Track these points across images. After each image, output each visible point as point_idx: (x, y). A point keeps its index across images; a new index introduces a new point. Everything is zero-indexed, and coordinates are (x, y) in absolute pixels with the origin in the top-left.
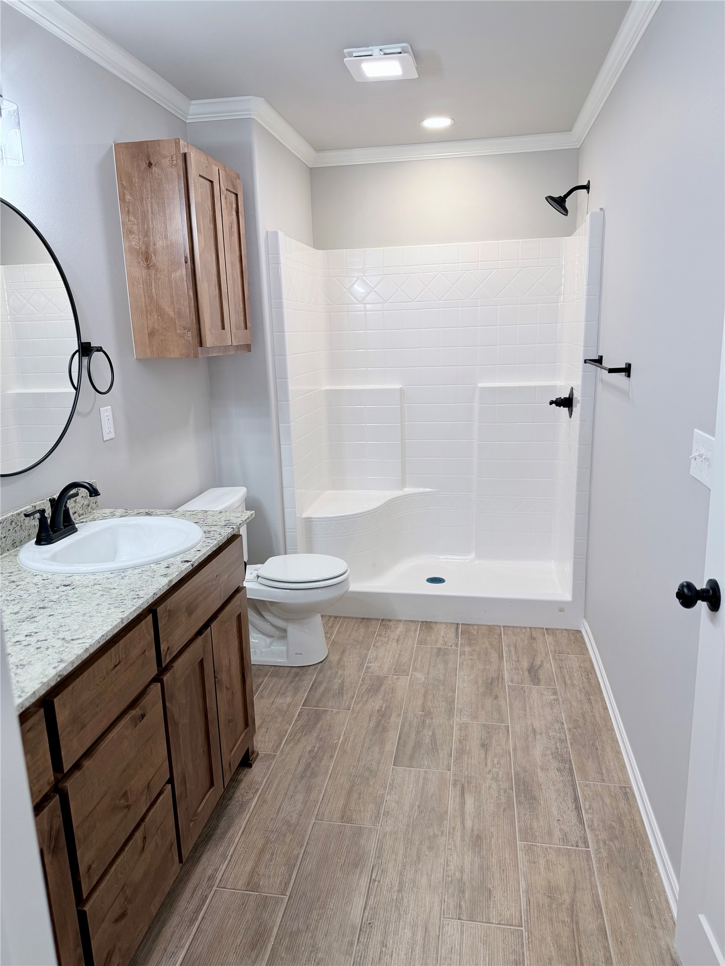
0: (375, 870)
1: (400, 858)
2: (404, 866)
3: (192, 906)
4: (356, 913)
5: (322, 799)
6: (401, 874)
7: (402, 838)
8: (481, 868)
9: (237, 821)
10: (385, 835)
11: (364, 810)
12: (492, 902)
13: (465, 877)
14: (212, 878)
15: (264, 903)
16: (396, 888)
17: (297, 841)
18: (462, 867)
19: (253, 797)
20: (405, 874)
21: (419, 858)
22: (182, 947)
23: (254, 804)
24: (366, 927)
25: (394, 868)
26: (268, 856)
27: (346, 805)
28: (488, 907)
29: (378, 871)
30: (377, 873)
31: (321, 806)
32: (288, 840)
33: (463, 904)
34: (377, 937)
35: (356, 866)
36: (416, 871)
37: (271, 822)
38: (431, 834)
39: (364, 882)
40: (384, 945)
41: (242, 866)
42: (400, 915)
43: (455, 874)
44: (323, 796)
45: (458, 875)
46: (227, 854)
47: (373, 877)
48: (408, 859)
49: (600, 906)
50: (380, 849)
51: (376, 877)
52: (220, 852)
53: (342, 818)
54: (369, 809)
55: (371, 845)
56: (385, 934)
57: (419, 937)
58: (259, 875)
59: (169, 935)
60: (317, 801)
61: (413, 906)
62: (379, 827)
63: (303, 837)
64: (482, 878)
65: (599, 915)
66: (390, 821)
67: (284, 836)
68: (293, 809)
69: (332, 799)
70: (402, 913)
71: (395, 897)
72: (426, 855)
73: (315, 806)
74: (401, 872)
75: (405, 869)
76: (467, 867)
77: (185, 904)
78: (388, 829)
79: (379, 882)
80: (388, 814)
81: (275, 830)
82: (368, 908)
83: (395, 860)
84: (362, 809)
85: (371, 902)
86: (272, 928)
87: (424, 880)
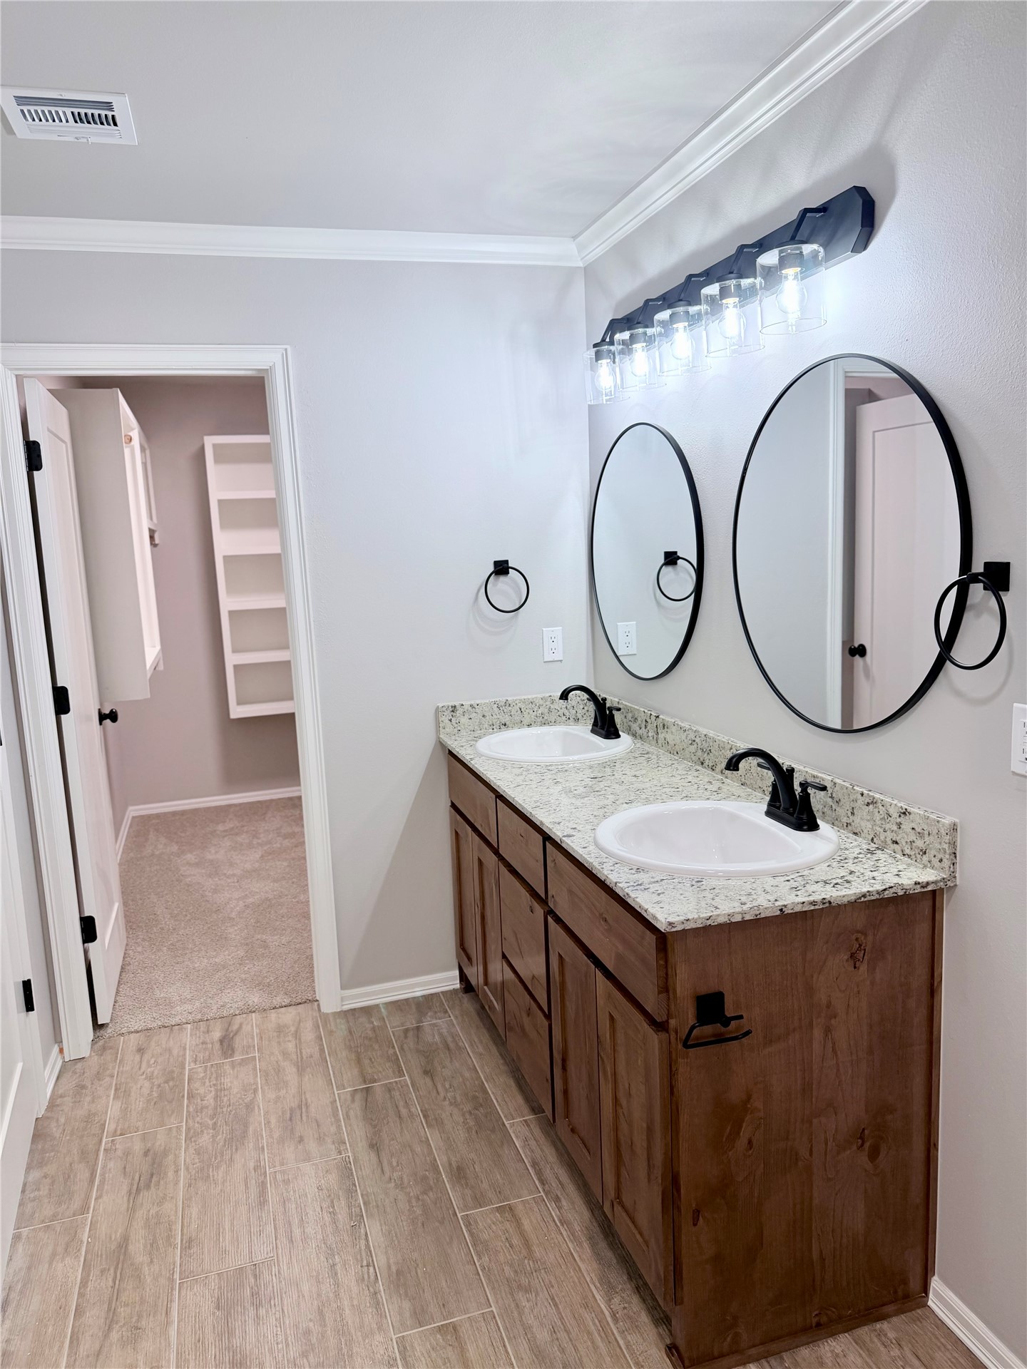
0: (372, 1277)
1: (346, 1303)
2: (337, 1295)
3: (548, 1173)
4: (374, 1230)
5: (505, 1346)
6: (337, 1284)
7: (354, 1333)
8: (231, 1333)
9: (595, 1265)
10: (380, 1328)
11: (429, 1353)
12: (216, 1295)
13: (252, 1312)
14: (557, 1200)
15: (479, 1201)
16: (338, 1267)
17: (494, 1271)
18: (258, 1324)
19: (609, 1306)
20: (333, 1287)
21: (321, 1313)
22: (523, 1147)
23: (598, 1297)
24: (357, 1219)
25: (351, 1288)
26: (515, 1241)
27: (462, 1351)
28: (220, 1288)
29: (369, 1277)
30: (368, 1275)
31: (499, 1333)
32: (507, 1268)
33: (252, 1280)
34: (342, 1215)
35: (399, 1273)
36: (319, 1295)
37: (550, 1282)
38: (311, 1357)
39: (380, 1260)
40: (333, 1213)
41: (535, 1221)
42: (324, 1243)
43: (267, 1312)
44: (508, 1353)
45: (262, 1312)
46: (565, 1226)
47: (371, 1269)
48: (335, 1305)
49: (71, 1342)
50: (377, 1305)
51: (368, 1269)
52: (576, 1225)
53: (455, 1328)
54: (423, 1359)
55: (393, 1307)
56: (334, 1222)
57: (297, 1232)
58: (508, 1221)
59: (545, 1149)
60: (509, 1339)
61: (312, 1256)
62: (394, 1337)
63: (489, 1279)
64: (229, 1320)
65: (76, 1330)
66: (382, 1352)
67: (516, 1272)
68: (535, 1311)
69: (491, 1353)
70: (323, 1245)
71: (336, 1257)
72: (311, 1320)
73: (506, 1329)
74: (338, 1287)
75: (335, 1291)
76: (251, 1328)
77: (556, 1171)
78: (379, 1338)
79: (362, 1267)
80: (389, 1363)
81: (534, 1274)
82: (364, 1237)
83: (351, 1298)
84: (434, 1355)
85: (363, 1242)
86: (453, 1187)
87: (305, 1288)
